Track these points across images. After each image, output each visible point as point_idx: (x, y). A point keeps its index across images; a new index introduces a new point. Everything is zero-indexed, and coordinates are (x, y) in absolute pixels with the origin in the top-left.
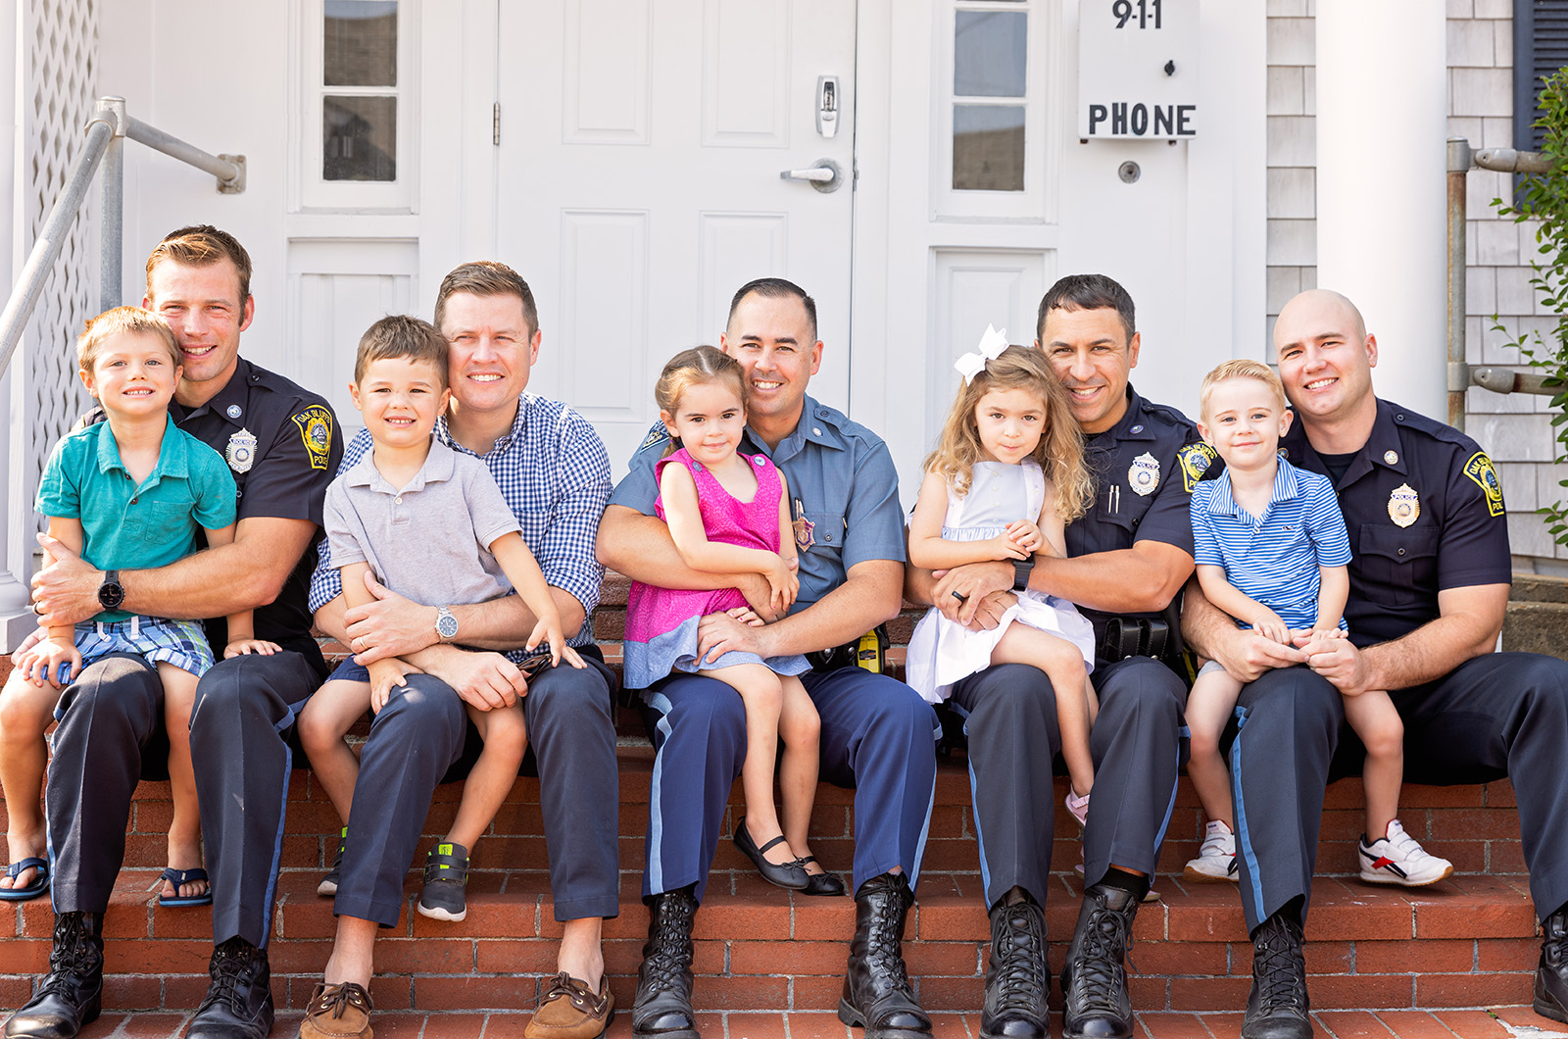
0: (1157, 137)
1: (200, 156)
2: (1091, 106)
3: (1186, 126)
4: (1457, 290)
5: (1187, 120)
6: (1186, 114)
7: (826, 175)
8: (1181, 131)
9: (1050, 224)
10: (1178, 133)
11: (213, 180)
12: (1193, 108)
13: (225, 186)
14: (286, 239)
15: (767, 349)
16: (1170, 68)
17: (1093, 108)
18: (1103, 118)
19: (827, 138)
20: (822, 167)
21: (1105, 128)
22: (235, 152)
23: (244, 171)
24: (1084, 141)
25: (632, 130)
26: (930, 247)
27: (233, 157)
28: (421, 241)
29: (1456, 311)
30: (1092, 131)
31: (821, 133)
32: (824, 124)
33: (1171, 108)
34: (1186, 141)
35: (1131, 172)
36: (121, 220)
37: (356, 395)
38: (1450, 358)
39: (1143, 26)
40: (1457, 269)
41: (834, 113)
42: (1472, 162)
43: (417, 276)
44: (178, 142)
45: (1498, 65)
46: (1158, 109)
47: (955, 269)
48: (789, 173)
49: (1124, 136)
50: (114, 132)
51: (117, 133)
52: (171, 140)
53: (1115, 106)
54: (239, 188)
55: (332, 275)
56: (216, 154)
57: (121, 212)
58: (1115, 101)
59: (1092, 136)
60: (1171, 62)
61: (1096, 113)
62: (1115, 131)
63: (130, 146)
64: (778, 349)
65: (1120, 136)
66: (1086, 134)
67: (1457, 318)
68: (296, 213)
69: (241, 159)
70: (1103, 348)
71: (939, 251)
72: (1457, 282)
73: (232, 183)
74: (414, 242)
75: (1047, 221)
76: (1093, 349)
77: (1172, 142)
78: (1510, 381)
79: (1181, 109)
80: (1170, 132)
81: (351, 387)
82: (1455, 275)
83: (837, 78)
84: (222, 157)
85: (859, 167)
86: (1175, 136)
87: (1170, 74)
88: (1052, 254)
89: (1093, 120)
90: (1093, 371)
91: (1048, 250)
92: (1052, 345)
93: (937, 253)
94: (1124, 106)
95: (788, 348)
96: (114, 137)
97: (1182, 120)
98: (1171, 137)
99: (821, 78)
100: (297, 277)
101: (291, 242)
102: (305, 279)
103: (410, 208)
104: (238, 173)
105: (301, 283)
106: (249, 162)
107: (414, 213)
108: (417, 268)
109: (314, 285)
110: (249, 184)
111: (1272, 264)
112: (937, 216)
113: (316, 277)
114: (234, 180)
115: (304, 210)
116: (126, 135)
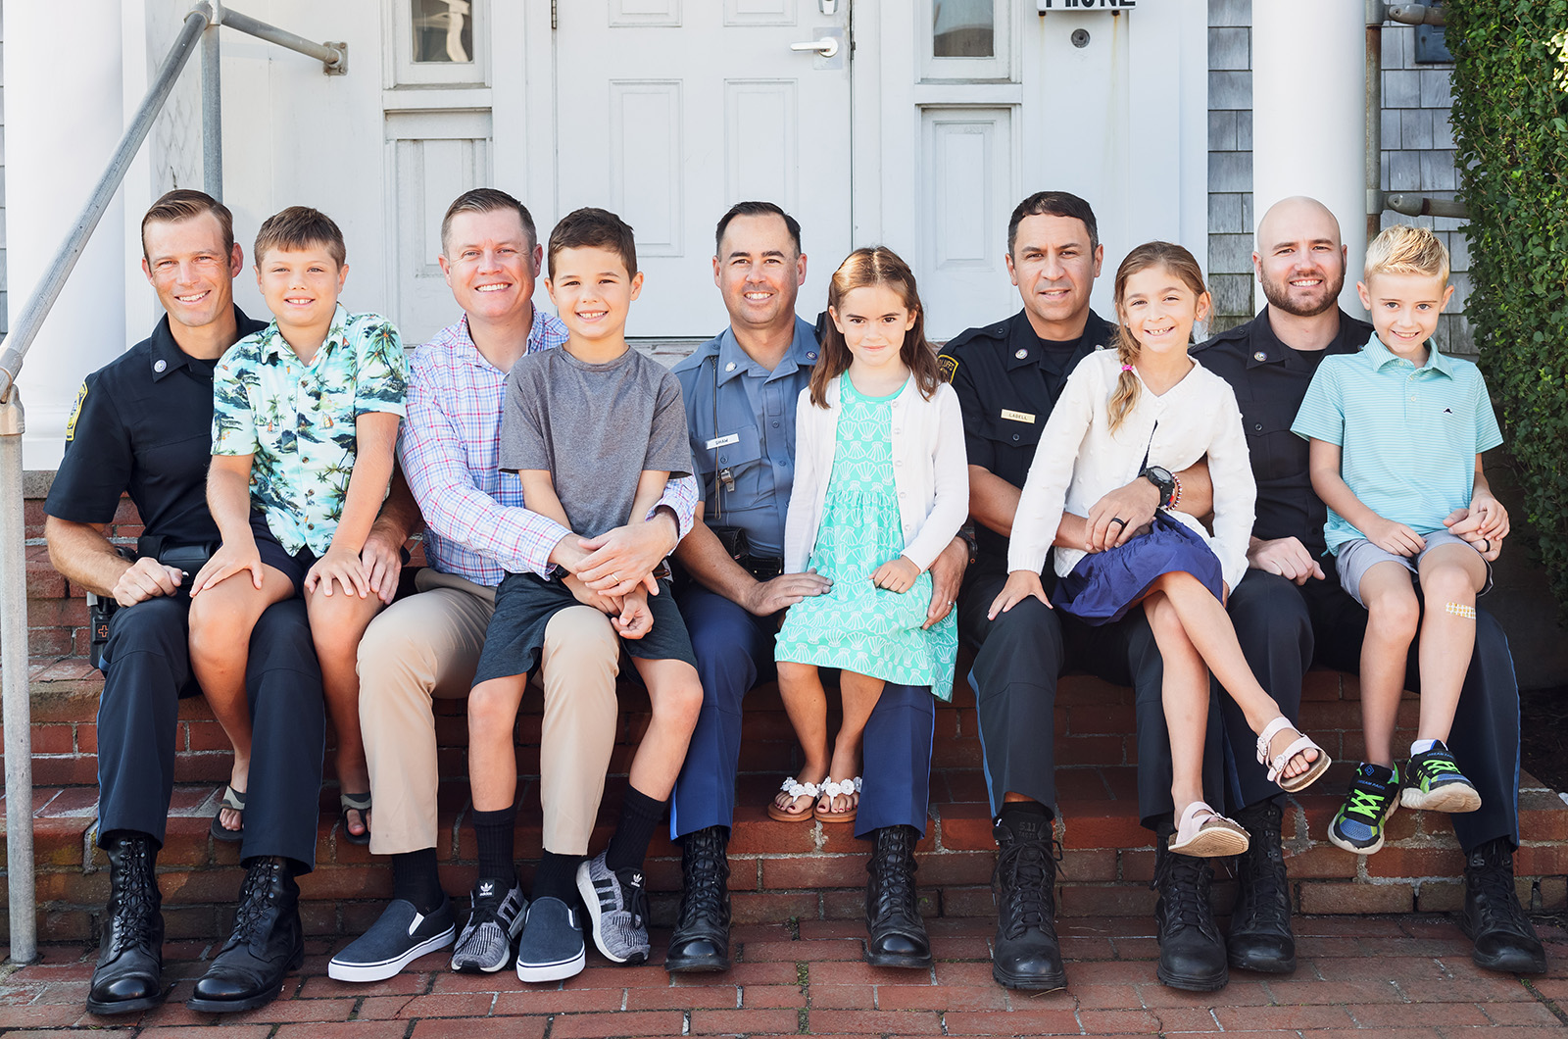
0: (1102, 8)
4: (1372, 127)
8: (1123, 3)
9: (1015, 83)
10: (1121, 4)
11: (320, 64)
13: (330, 68)
14: (382, 111)
15: (756, 263)
19: (829, 15)
21: (1059, 2)
22: (338, 40)
23: (345, 56)
24: (1042, 14)
25: (666, 14)
26: (916, 105)
27: (337, 45)
28: (494, 109)
29: (1372, 145)
30: (1049, 4)
34: (1128, 11)
35: (1081, 38)
36: (219, 96)
38: (1367, 186)
40: (1372, 109)
42: (1386, 15)
43: (491, 139)
44: (277, 30)
47: (937, 123)
49: (1075, 8)
50: (209, 21)
51: (213, 22)
52: (271, 29)
54: (342, 70)
55: (422, 140)
56: (321, 43)
57: (219, 89)
59: (1049, 8)
62: (1068, 4)
63: (227, 34)
65: (1072, 8)
66: (1044, 7)
67: (1372, 150)
68: (390, 89)
69: (343, 46)
70: (1069, 251)
71: (925, 108)
72: (1373, 120)
73: (335, 66)
74: (489, 110)
75: (1013, 80)
76: (1061, 253)
77: (1116, 13)
78: (1419, 205)
80: (1114, 3)
82: (1371, 115)
84: (327, 44)
85: (855, 40)
86: (1117, 7)
88: (1018, 106)
90: (1062, 272)
91: (1015, 104)
92: (1024, 250)
93: (922, 111)
95: (775, 260)
96: (209, 26)
98: (1114, 8)
100: (393, 143)
101: (387, 113)
102: (399, 144)
103: (484, 83)
104: (340, 57)
105: (397, 148)
106: (349, 47)
107: (488, 87)
108: (491, 132)
109: (407, 149)
110: (350, 66)
111: (1213, 108)
112: (922, 79)
113: (409, 142)
114: (338, 63)
115: (397, 87)
116: (223, 23)
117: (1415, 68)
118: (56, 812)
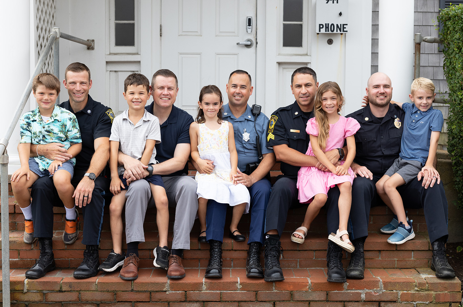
0: (337, 32)
1: (81, 41)
2: (319, 24)
3: (345, 30)
5: (345, 28)
6: (345, 26)
7: (249, 43)
8: (344, 31)
9: (309, 56)
10: (343, 32)
11: (86, 47)
12: (347, 25)
13: (89, 48)
14: (105, 62)
15: (239, 88)
16: (340, 14)
17: (320, 25)
18: (323, 28)
19: (249, 33)
20: (248, 41)
21: (323, 30)
22: (91, 39)
23: (94, 44)
24: (318, 34)
25: (197, 32)
26: (277, 62)
27: (91, 40)
28: (141, 62)
30: (320, 31)
31: (247, 32)
32: (248, 29)
33: (341, 25)
34: (345, 34)
35: (330, 42)
37: (125, 96)
39: (333, 3)
40: (417, 67)
41: (251, 27)
42: (422, 40)
43: (140, 71)
44: (75, 38)
45: (435, 11)
46: (337, 25)
47: (283, 69)
48: (239, 43)
49: (328, 32)
51: (57, 37)
52: (73, 37)
53: (326, 24)
54: (93, 49)
55: (117, 71)
56: (86, 40)
58: (326, 23)
60: (341, 12)
61: (321, 26)
62: (326, 31)
63: (62, 41)
64: (241, 88)
66: (318, 32)
68: (108, 55)
69: (93, 41)
70: (309, 85)
73: (91, 47)
74: (139, 62)
75: (308, 55)
76: (306, 86)
77: (342, 34)
79: (344, 25)
80: (341, 31)
81: (124, 94)
83: (252, 17)
84: (88, 40)
85: (258, 41)
86: (342, 32)
87: (340, 16)
89: (320, 28)
90: (307, 91)
91: (309, 63)
92: (295, 85)
93: (279, 64)
94: (328, 24)
95: (244, 88)
97: (344, 28)
99: (247, 17)
100: (109, 72)
101: (107, 62)
102: (111, 72)
103: (138, 53)
104: (92, 44)
105: (110, 73)
106: (95, 41)
107: (139, 55)
108: (140, 69)
109: (113, 74)
110: (96, 47)
111: (373, 65)
112: (279, 54)
113: (113, 72)
114: (91, 46)
115: (110, 54)
116: (60, 37)
117: (438, 53)
118: (14, 275)
